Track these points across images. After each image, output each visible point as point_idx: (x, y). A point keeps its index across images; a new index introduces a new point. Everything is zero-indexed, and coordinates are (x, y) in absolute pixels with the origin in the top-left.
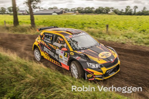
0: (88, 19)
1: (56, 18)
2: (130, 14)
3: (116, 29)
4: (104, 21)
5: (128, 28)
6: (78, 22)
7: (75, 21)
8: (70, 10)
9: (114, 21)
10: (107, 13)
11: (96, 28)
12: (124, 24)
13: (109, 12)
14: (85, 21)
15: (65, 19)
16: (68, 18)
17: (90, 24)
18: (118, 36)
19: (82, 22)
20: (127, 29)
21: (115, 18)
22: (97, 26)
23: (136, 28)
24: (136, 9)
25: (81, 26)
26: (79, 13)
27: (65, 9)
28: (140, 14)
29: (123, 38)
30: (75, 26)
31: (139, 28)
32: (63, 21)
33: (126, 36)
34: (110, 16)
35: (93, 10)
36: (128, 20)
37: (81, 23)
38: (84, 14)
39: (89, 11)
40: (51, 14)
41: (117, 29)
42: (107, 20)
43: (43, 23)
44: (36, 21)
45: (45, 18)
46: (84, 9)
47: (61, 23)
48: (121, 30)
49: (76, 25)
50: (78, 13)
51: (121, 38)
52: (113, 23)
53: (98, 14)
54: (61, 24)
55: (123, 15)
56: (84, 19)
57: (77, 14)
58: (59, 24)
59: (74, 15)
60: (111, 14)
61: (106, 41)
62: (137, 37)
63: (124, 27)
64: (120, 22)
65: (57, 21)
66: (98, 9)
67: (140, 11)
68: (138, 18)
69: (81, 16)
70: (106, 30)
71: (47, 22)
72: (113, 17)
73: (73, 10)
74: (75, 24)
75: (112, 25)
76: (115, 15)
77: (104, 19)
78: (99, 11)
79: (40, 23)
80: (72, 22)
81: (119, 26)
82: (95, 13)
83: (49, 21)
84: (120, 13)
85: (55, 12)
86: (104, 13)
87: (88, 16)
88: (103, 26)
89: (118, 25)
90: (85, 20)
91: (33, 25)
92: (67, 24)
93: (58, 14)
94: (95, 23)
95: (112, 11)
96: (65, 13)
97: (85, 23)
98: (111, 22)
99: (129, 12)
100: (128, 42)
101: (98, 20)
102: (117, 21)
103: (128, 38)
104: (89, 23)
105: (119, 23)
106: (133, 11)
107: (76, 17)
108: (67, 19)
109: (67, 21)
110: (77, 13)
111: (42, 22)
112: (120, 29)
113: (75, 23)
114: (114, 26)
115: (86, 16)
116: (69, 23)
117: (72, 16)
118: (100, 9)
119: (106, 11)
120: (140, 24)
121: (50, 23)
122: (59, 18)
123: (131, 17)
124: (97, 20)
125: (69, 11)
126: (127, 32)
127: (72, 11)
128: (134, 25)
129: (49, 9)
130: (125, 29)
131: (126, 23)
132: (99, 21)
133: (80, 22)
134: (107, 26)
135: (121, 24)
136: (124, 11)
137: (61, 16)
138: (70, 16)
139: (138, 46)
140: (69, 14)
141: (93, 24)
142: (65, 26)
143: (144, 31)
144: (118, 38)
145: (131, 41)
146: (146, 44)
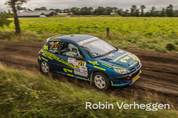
0: (85, 22)
1: (45, 21)
2: (137, 15)
3: (118, 33)
4: (104, 24)
5: (133, 32)
6: (73, 26)
7: (69, 25)
8: (62, 12)
9: (117, 24)
10: (109, 14)
11: (95, 32)
12: (128, 27)
13: (111, 13)
14: (81, 25)
15: (57, 22)
16: (61, 21)
17: (87, 28)
18: (120, 41)
19: (78, 25)
20: (131, 32)
21: (118, 20)
22: (97, 30)
23: (142, 32)
25: (76, 31)
26: (74, 14)
27: (55, 10)
28: (148, 15)
29: (125, 43)
30: (69, 31)
31: (144, 31)
32: (55, 24)
33: (130, 41)
34: (112, 18)
35: (91, 10)
36: (133, 23)
37: (76, 27)
38: (79, 16)
39: (86, 12)
40: (38, 16)
41: (120, 33)
42: (108, 23)
43: (30, 27)
44: (21, 25)
45: (31, 21)
46: (80, 10)
47: (52, 27)
48: (124, 34)
49: (70, 30)
51: (124, 42)
52: (115, 26)
53: (98, 15)
54: (53, 29)
55: (127, 16)
57: (71, 16)
58: (50, 29)
59: (67, 17)
63: (127, 30)
65: (47, 25)
66: (98, 9)
67: (148, 12)
68: (145, 20)
69: (76, 18)
70: (106, 34)
71: (35, 26)
72: (116, 19)
73: (66, 11)
74: (69, 28)
75: (114, 28)
76: (118, 16)
77: (105, 22)
78: (100, 12)
79: (25, 28)
80: (66, 25)
81: (122, 30)
82: (94, 14)
83: (37, 25)
84: (125, 14)
85: (43, 14)
86: (104, 14)
87: (85, 18)
88: (103, 29)
90: (82, 23)
91: (18, 30)
92: (59, 28)
93: (48, 16)
94: (94, 27)
95: (115, 11)
96: (56, 14)
97: (82, 27)
98: (113, 25)
99: (135, 12)
100: (131, 47)
101: (98, 22)
102: (120, 24)
103: (132, 43)
104: (86, 26)
105: (122, 26)
107: (70, 20)
108: (59, 23)
109: (59, 25)
110: (71, 15)
111: (28, 26)
112: (124, 32)
113: (69, 27)
114: (117, 30)
115: (82, 18)
116: (62, 27)
117: (65, 18)
118: (101, 10)
119: (107, 12)
120: (146, 27)
121: (38, 27)
122: (49, 21)
123: (138, 19)
124: (95, 23)
126: (131, 36)
127: (64, 12)
128: (141, 28)
130: (129, 33)
131: (130, 27)
132: (99, 24)
133: (75, 25)
134: (108, 30)
135: (125, 27)
136: (130, 12)
137: (50, 18)
138: (62, 18)
139: (142, 51)
140: (61, 16)
141: (91, 28)
142: (57, 31)
143: (150, 34)
144: (120, 43)
145: (135, 46)
146: (151, 48)
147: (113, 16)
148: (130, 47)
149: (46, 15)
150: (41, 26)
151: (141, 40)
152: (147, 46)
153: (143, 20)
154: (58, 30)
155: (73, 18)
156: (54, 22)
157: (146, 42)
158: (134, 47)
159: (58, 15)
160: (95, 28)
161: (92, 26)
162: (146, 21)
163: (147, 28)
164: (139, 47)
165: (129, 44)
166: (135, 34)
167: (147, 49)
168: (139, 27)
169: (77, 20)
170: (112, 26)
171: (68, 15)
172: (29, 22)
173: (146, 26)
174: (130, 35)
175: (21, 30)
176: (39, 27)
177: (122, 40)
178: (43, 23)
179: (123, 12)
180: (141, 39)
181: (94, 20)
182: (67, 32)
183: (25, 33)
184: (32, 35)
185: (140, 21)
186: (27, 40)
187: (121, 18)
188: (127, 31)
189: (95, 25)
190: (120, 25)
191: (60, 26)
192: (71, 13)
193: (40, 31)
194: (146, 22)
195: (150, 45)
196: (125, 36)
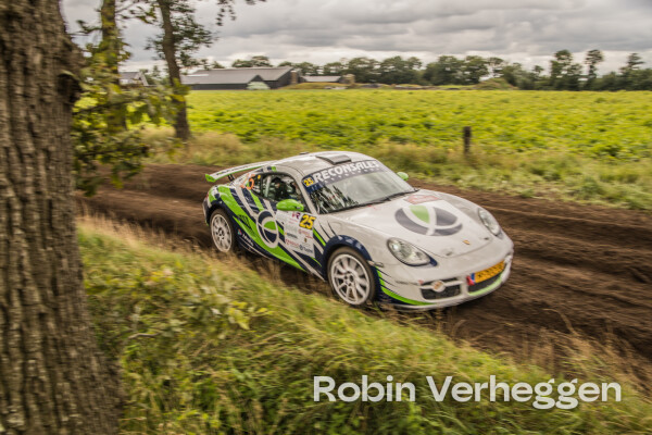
0: (393, 107)
1: (266, 101)
2: (571, 84)
3: (501, 145)
4: (457, 113)
5: (552, 143)
6: (353, 119)
7: (341, 116)
8: (320, 72)
9: (499, 115)
10: (475, 81)
11: (425, 141)
12: (538, 127)
13: (483, 79)
14: (379, 116)
15: (301, 105)
16: (314, 101)
17: (401, 126)
18: (508, 172)
19: (371, 117)
20: (547, 144)
21: (506, 101)
22: (431, 132)
23: (584, 142)
24: (596, 66)
25: (364, 136)
26: (358, 80)
27: (298, 66)
28: (612, 84)
29: (525, 178)
30: (341, 135)
31: (594, 141)
32: (294, 112)
33: (539, 173)
34: (485, 93)
35: (415, 68)
36: (554, 112)
37: (364, 124)
38: (376, 87)
39: (398, 75)
40: (243, 87)
41: (508, 146)
42: (471, 112)
43: (217, 121)
44: (190, 114)
45: (220, 101)
46: (377, 67)
47: (287, 123)
48: (522, 148)
49: (345, 132)
50: (353, 82)
51: (518, 176)
52: (493, 123)
53: (437, 84)
54: (289, 127)
55: (538, 89)
56: (378, 105)
57: (349, 88)
58: (280, 128)
59: (337, 88)
60: (489, 84)
61: (462, 188)
62: (579, 174)
63: (534, 135)
64: (520, 120)
65: (270, 113)
66: (437, 65)
67: (613, 73)
68: (599, 101)
69: (364, 94)
70: (461, 148)
71: (232, 117)
72: (497, 97)
73: (333, 69)
74: (340, 127)
75: (489, 130)
76: (506, 88)
77: (461, 108)
78: (443, 75)
79: (204, 122)
80: (330, 117)
81: (517, 135)
82: (425, 82)
83: (240, 115)
84: (529, 81)
85: (258, 79)
86: (458, 82)
87: (392, 95)
88: (450, 133)
89: (514, 128)
90: (382, 109)
91: (180, 129)
92: (309, 125)
93: (273, 85)
94: (421, 123)
95: (496, 71)
96: (300, 80)
97: (381, 124)
98: (485, 118)
99: (565, 75)
100: (544, 191)
101: (435, 109)
102: (512, 115)
103: (547, 179)
104: (397, 121)
105: (518, 122)
106: (585, 70)
107: (346, 99)
108: (309, 108)
109: (310, 115)
110: (348, 82)
111: (212, 117)
112: (519, 144)
113: (342, 124)
114: (498, 136)
115: (385, 94)
116: (317, 121)
117: (329, 93)
118: (447, 66)
119: (467, 73)
120: (602, 127)
121: (242, 121)
122: (278, 101)
123: (573, 98)
124: (428, 111)
125: (317, 75)
126: (545, 158)
127: (327, 73)
128: (581, 128)
129: (234, 65)
130: (540, 146)
131: (543, 126)
132: (438, 116)
133: (362, 118)
134: (467, 133)
135: (527, 126)
136: (546, 73)
137: (282, 93)
138: (319, 93)
139: (578, 206)
140: (315, 87)
141: (413, 126)
142: (302, 134)
143: (613, 152)
144: (507, 177)
145: (554, 190)
146: (611, 199)
147: (487, 87)
148: (540, 194)
149: (266, 82)
150: (252, 119)
151: (578, 169)
152: (600, 192)
153: (592, 100)
154: (307, 131)
155: (353, 93)
156: (294, 105)
157: (596, 177)
158: (553, 194)
159: (305, 81)
160: (425, 129)
161: (416, 121)
162: (603, 104)
163: (602, 131)
164: (572, 194)
165: (535, 182)
166: (560, 149)
167: (596, 201)
168: (575, 127)
169: (368, 100)
170: (483, 121)
171: (338, 82)
172: (215, 105)
173: (602, 123)
174: (541, 153)
175: (192, 130)
176: (246, 120)
177: (514, 169)
178: (259, 108)
179: (524, 74)
180: (578, 166)
181: (422, 101)
182: (335, 139)
183: (201, 139)
184: (225, 147)
185: (581, 106)
186: (209, 162)
187: (514, 94)
188: (533, 140)
189: (424, 116)
190: (511, 119)
191: (312, 119)
192: (350, 76)
193: (249, 134)
194: (603, 108)
195: (610, 188)
196: (524, 157)
